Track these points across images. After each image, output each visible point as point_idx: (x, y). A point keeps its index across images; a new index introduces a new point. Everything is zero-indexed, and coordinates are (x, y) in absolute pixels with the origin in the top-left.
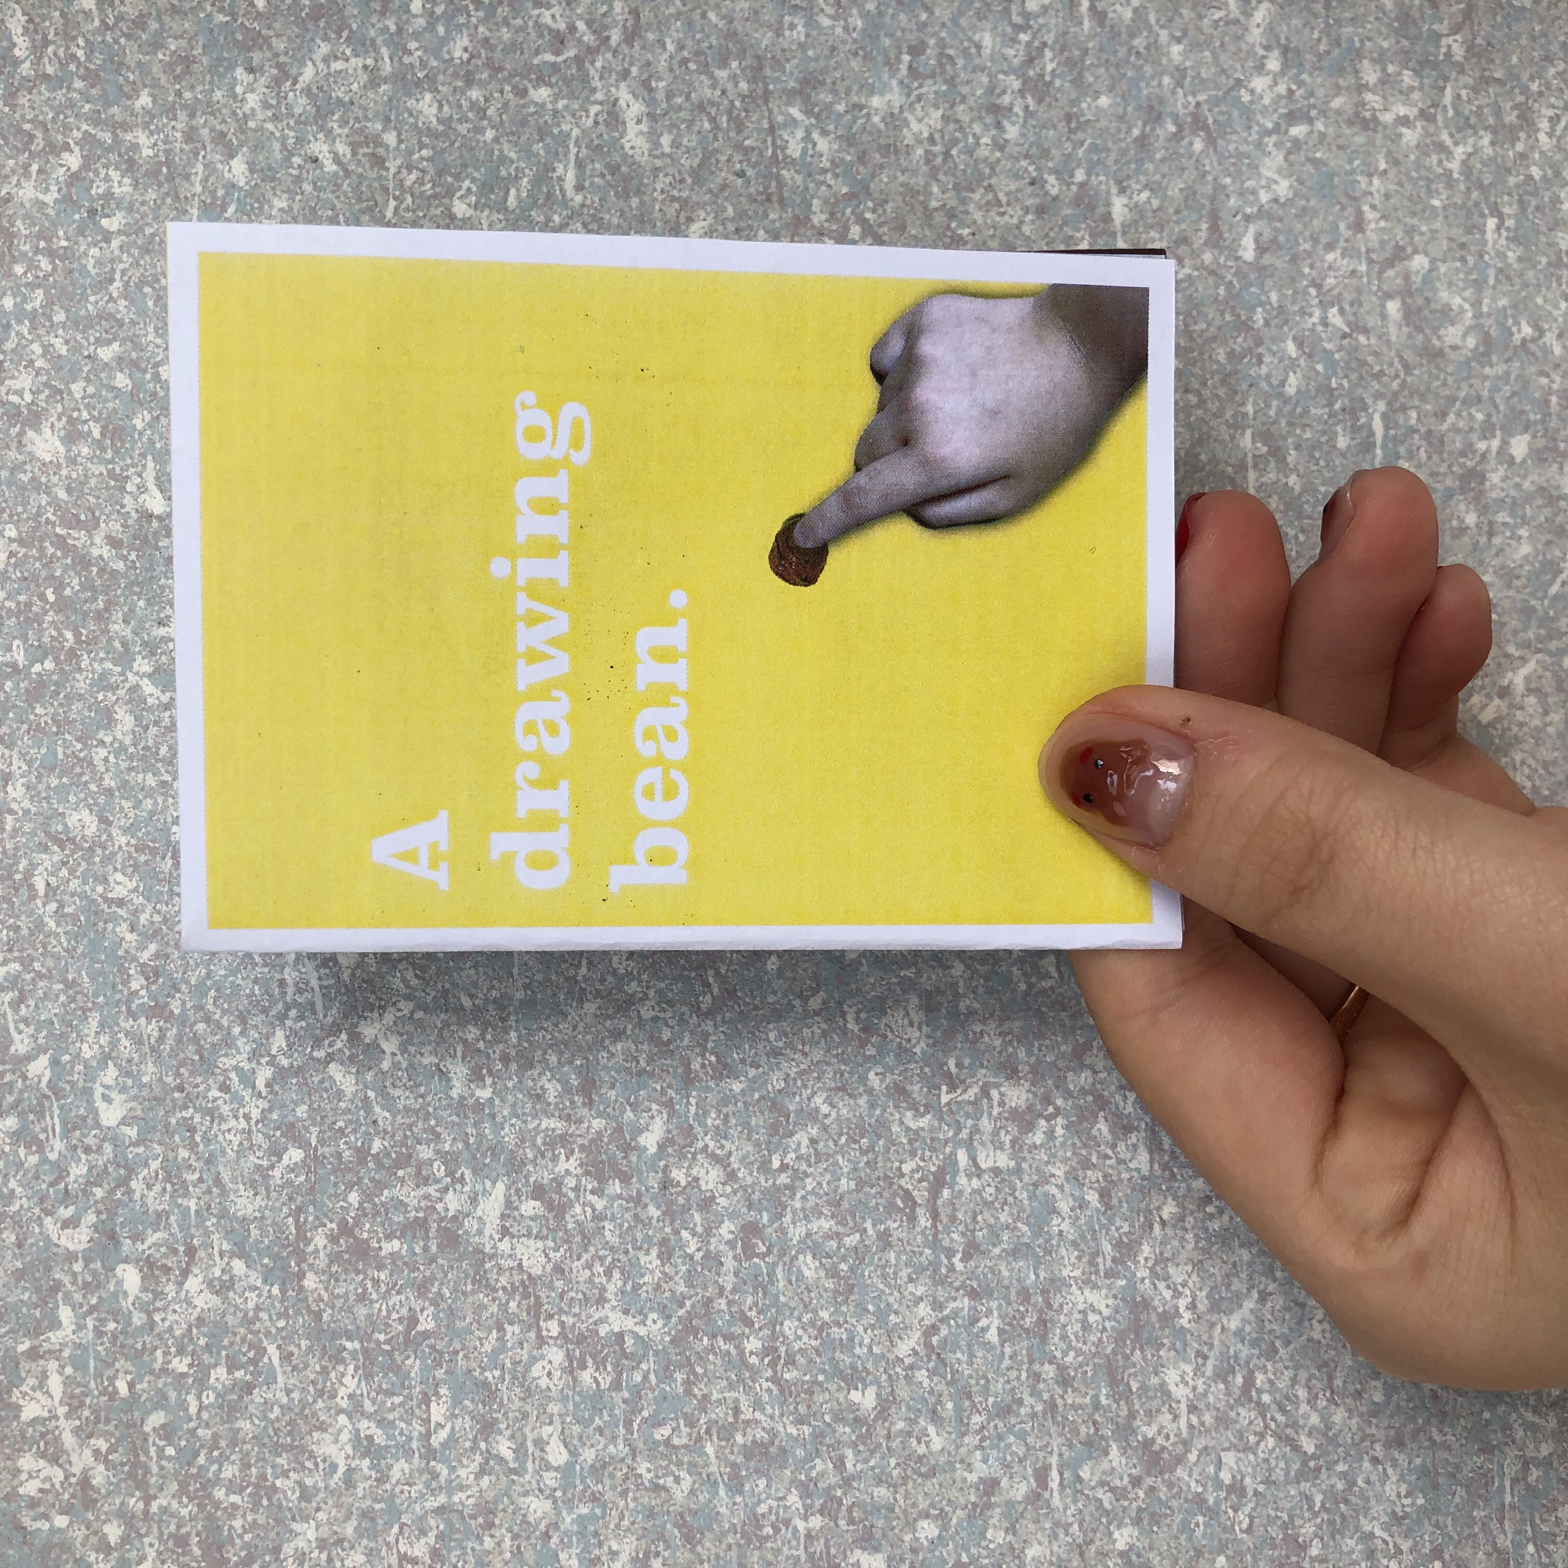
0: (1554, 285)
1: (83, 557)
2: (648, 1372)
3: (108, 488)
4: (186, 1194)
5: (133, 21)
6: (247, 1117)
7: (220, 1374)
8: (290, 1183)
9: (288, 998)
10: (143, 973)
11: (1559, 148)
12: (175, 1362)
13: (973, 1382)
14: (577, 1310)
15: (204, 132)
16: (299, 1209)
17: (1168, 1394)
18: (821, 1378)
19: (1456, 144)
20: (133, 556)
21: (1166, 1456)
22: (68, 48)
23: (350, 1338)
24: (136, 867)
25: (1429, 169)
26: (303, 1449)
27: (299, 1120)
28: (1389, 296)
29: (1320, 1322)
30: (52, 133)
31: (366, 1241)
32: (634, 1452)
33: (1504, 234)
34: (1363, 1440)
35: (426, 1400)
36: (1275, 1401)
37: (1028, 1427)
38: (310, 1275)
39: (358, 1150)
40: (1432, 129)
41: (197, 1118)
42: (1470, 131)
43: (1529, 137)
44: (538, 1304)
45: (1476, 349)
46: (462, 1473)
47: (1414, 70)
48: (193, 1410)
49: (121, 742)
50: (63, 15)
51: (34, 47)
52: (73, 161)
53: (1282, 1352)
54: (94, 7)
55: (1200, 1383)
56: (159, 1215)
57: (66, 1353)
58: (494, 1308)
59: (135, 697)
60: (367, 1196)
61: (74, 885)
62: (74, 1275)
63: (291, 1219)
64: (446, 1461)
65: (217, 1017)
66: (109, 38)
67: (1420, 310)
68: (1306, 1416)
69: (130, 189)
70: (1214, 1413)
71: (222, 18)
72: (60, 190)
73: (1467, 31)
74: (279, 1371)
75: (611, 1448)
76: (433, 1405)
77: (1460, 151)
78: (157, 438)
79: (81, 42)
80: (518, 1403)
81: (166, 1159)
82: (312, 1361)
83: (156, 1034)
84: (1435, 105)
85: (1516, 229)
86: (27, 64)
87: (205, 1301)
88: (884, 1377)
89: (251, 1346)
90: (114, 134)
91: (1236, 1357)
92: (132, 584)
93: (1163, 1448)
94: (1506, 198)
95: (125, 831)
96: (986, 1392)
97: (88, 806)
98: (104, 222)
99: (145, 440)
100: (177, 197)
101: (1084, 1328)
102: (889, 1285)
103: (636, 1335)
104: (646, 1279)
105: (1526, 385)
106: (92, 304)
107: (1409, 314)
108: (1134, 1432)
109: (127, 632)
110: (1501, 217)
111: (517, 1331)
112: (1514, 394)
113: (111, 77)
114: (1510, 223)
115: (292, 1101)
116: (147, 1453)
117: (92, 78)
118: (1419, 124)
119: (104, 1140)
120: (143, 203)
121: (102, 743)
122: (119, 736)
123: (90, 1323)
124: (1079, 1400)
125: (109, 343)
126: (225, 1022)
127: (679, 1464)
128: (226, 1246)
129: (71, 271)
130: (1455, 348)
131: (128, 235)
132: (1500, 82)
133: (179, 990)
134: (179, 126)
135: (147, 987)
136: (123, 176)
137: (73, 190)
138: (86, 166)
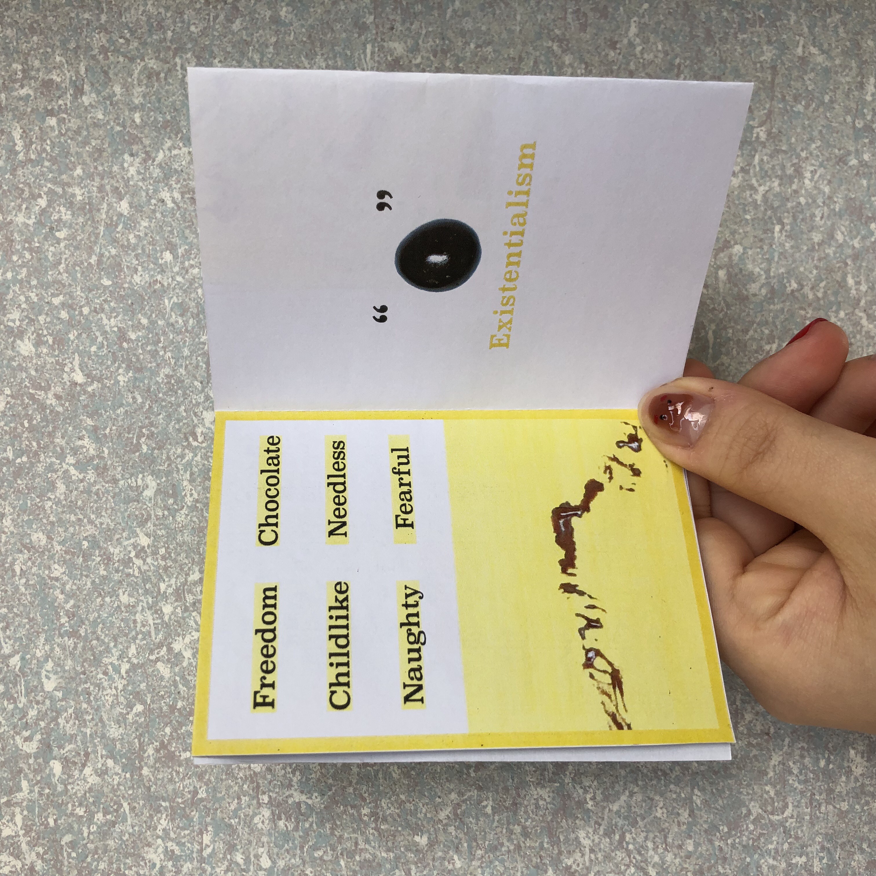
0: (810, 261)
1: (42, 405)
2: (312, 822)
3: (56, 369)
4: (85, 726)
5: (75, 131)
6: (116, 688)
7: (99, 816)
8: (137, 722)
9: (138, 629)
10: (66, 615)
11: (815, 187)
12: (78, 810)
13: (478, 833)
14: (277, 790)
15: (108, 187)
16: (141, 735)
17: (579, 843)
18: (400, 829)
19: (760, 185)
20: (67, 404)
21: (577, 874)
22: (42, 145)
23: (164, 801)
24: (65, 562)
25: (745, 199)
26: (139, 856)
27: (142, 690)
28: (720, 267)
29: (661, 808)
30: (33, 189)
31: (174, 752)
32: (304, 863)
33: (784, 234)
34: (681, 870)
35: (201, 833)
36: (635, 848)
37: (506, 857)
38: (145, 768)
39: (170, 706)
40: (747, 178)
41: (92, 688)
42: (768, 179)
43: (800, 181)
44: (258, 787)
45: (766, 295)
46: (218, 870)
48: (85, 834)
49: (59, 499)
50: (40, 128)
51: (26, 145)
52: (43, 202)
53: (641, 823)
54: (56, 125)
55: (596, 838)
56: (72, 736)
57: (25, 804)
58: (236, 788)
59: (66, 476)
60: (175, 730)
61: (34, 569)
62: (29, 765)
63: (136, 740)
64: (209, 864)
65: (102, 638)
66: (62, 140)
67: (736, 275)
68: (652, 857)
69: (70, 217)
70: (603, 854)
71: (118, 128)
72: (36, 218)
73: (768, 125)
74: (128, 815)
75: (293, 861)
76: (205, 836)
77: (762, 189)
78: (80, 344)
79: (48, 142)
80: (247, 836)
81: (76, 708)
82: (145, 811)
83: (72, 645)
84: (749, 165)
85: (791, 231)
86: (22, 154)
87: (93, 780)
88: (432, 829)
89: (115, 803)
90: (63, 189)
91: (616, 826)
92: (66, 419)
93: (576, 871)
94: (786, 214)
95: (60, 543)
96: (484, 838)
97: (42, 530)
98: (57, 234)
99: (74, 345)
100: (93, 220)
101: (536, 808)
102: (436, 783)
103: (306, 804)
104: (313, 776)
105: (792, 315)
107: (730, 276)
108: (561, 862)
109: (63, 443)
110: (783, 225)
111: (247, 800)
112: (786, 319)
113: (63, 160)
114: (788, 228)
115: (139, 681)
116: (62, 855)
117: (53, 160)
118: (740, 175)
119: (45, 698)
120: (77, 224)
121: (49, 499)
122: (58, 495)
123: (36, 789)
124: (533, 844)
125: (58, 295)
126: (106, 640)
127: (327, 869)
128: (104, 753)
129: (40, 259)
130: (755, 295)
131: (68, 240)
132: (785, 152)
133: (84, 624)
134: (96, 184)
135: (69, 622)
136: (67, 210)
137: (43, 217)
138: (49, 205)
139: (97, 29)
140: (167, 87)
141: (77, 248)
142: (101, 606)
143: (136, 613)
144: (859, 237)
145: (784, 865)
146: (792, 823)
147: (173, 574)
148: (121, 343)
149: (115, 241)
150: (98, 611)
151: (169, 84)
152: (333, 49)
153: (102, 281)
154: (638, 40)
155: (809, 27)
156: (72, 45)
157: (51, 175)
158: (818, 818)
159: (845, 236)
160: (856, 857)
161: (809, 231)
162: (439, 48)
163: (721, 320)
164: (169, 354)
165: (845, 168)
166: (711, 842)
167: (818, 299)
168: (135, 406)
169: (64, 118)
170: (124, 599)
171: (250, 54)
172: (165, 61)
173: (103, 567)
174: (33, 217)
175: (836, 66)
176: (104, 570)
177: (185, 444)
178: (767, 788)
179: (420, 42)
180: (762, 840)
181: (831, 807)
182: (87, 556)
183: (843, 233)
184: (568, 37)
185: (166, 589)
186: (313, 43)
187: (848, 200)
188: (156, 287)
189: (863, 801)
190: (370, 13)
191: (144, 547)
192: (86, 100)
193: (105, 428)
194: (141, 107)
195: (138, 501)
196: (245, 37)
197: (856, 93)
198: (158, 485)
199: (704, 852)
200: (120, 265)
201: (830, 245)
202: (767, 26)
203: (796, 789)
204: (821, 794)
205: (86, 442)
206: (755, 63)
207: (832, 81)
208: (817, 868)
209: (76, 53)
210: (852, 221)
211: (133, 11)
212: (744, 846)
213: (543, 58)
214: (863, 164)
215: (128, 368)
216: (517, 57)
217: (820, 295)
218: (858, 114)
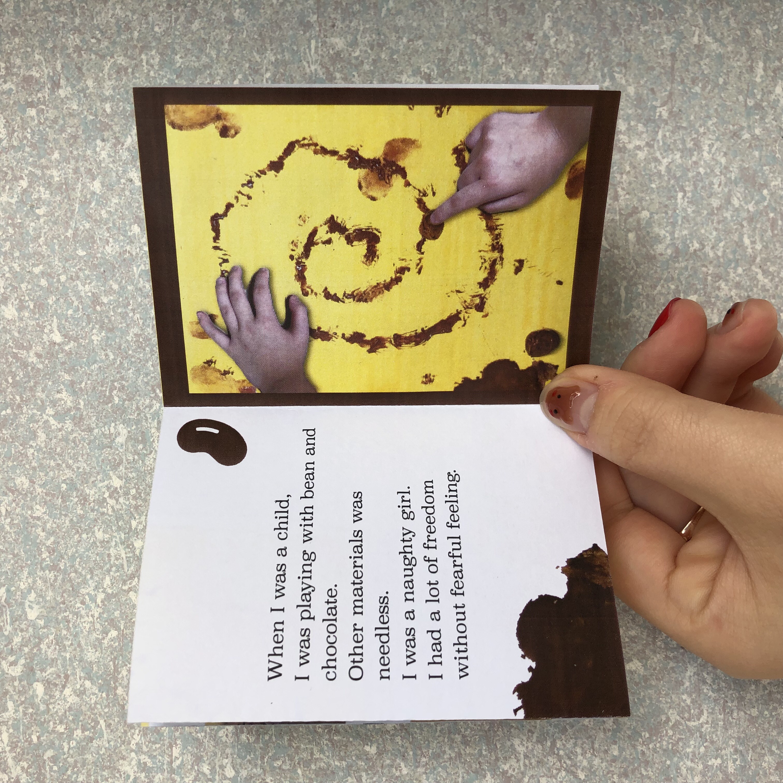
0: (710, 223)
1: (25, 362)
2: (272, 735)
3: (36, 331)
4: (65, 651)
5: (52, 121)
6: (93, 616)
7: (78, 733)
8: (111, 646)
9: (112, 562)
10: (47, 550)
11: (713, 159)
12: (59, 727)
13: (422, 742)
15: (82, 169)
16: (115, 658)
17: (515, 750)
18: (351, 739)
19: (664, 158)
20: (47, 362)
21: (513, 779)
22: (23, 133)
24: (45, 503)
25: (650, 170)
26: (115, 768)
27: (116, 617)
28: (629, 231)
30: (15, 172)
32: (265, 772)
33: (686, 200)
34: (608, 773)
35: (171, 746)
36: (566, 754)
37: (448, 764)
38: (120, 688)
40: (652, 151)
41: (71, 616)
42: (670, 152)
43: (699, 154)
45: (671, 255)
46: (186, 780)
47: (644, 124)
48: (66, 750)
49: (40, 446)
50: (22, 118)
51: (9, 134)
52: (24, 183)
53: (569, 731)
54: (35, 115)
55: (530, 745)
56: (53, 660)
57: (10, 723)
59: (46, 426)
61: (18, 510)
62: (15, 687)
63: (111, 663)
64: (179, 774)
65: (80, 571)
66: (41, 128)
67: (644, 237)
68: (581, 762)
69: (49, 196)
70: (537, 759)
71: (92, 117)
72: (18, 197)
73: (669, 105)
74: (105, 731)
75: (254, 770)
76: (174, 748)
77: (665, 161)
78: (58, 308)
79: (29, 130)
80: (212, 748)
81: (56, 635)
82: (120, 728)
83: (53, 578)
84: (654, 140)
85: (692, 197)
86: (5, 141)
87: (73, 700)
88: (380, 740)
89: (93, 720)
90: (43, 171)
91: (548, 734)
92: (46, 375)
93: (512, 775)
94: (687, 183)
95: (41, 486)
96: (428, 747)
97: (25, 475)
98: (37, 211)
99: (53, 309)
100: (69, 199)
105: (695, 272)
106: (31, 248)
107: (638, 238)
108: (498, 768)
112: (690, 276)
113: (42, 146)
114: (689, 195)
115: (113, 609)
116: (45, 769)
117: (33, 146)
118: (645, 149)
119: (29, 626)
120: (55, 202)
121: (31, 446)
122: (39, 443)
123: (21, 709)
124: (472, 752)
125: (38, 265)
126: (84, 573)
127: (286, 778)
128: (82, 675)
129: (22, 233)
130: (661, 255)
131: (47, 216)
132: (685, 128)
133: (63, 558)
134: (71, 167)
135: (50, 557)
136: (46, 190)
137: (24, 197)
138: (30, 186)
139: (71, 30)
140: (134, 80)
141: (55, 223)
142: (79, 541)
143: (110, 548)
144: (753, 202)
145: (701, 767)
146: (707, 728)
147: (143, 512)
148: (95, 306)
149: (88, 216)
150: (77, 546)
151: (136, 78)
152: (281, 45)
153: (77, 252)
154: (552, 32)
155: (704, 19)
156: (50, 45)
157: (31, 159)
158: (731, 723)
159: (740, 201)
160: (766, 758)
161: (709, 198)
162: (375, 42)
163: (632, 277)
164: (138, 316)
165: (739, 141)
166: (634, 747)
167: (718, 257)
168: (107, 362)
169: (43, 110)
170: (100, 535)
171: (208, 51)
172: (132, 58)
173: (80, 506)
174: (16, 196)
175: (728, 52)
176: (81, 509)
177: (153, 395)
178: (684, 697)
179: (359, 37)
180: (681, 744)
181: (742, 713)
182: (65, 498)
183: (738, 198)
184: (489, 31)
185: (137, 526)
186: (263, 40)
187: (742, 169)
188: (125, 256)
189: (771, 708)
190: (314, 13)
191: (116, 488)
192: (62, 93)
193: (81, 382)
194: (111, 99)
195: (111, 448)
196: (203, 36)
197: (747, 76)
198: (129, 432)
199: (628, 757)
200: (93, 237)
201: (727, 210)
202: (667, 18)
203: (710, 697)
204: (732, 701)
205: (64, 395)
206: (656, 51)
207: (725, 66)
208: (731, 769)
209: (53, 52)
210: (746, 188)
211: (103, 15)
212: (665, 750)
213: (468, 50)
214: (754, 137)
215: (102, 327)
216: (445, 49)
217: (720, 254)
218: (750, 94)
